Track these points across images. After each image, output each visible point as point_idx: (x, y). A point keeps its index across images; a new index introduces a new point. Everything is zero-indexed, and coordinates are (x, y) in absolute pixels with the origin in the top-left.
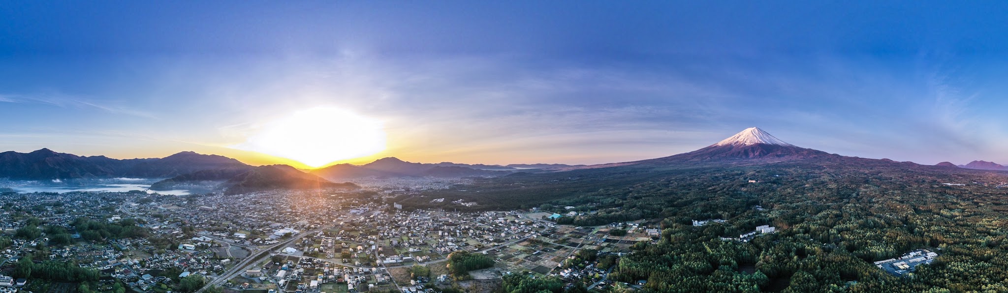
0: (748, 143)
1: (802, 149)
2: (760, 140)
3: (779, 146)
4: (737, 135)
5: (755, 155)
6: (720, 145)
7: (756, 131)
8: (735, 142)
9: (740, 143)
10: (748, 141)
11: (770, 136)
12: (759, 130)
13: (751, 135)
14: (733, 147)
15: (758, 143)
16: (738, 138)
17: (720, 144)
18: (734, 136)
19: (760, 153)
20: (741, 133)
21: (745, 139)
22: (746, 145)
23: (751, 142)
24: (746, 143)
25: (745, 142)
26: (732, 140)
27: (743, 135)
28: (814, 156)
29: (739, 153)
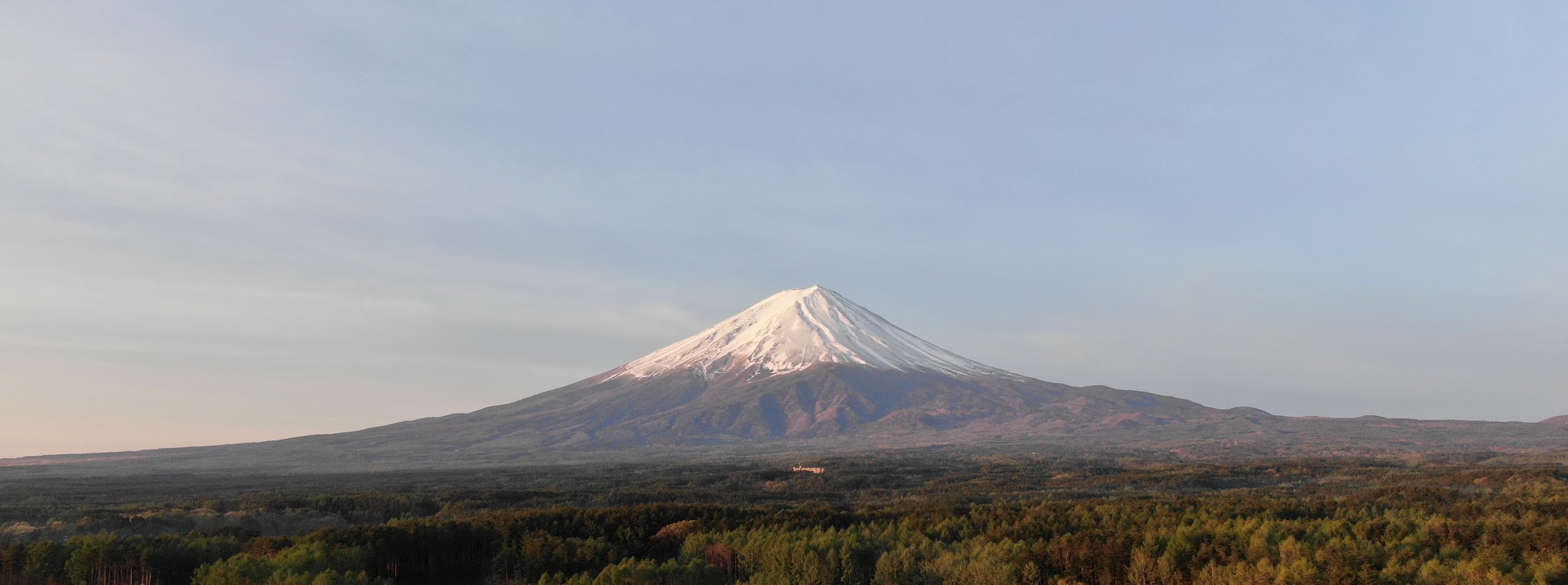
0: (779, 365)
1: (1060, 391)
2: (845, 350)
3: (940, 377)
4: (725, 326)
5: (819, 418)
6: (640, 375)
7: (823, 305)
8: (714, 357)
9: (741, 363)
10: (782, 356)
11: (887, 329)
12: (834, 298)
13: (796, 325)
14: (706, 384)
15: (831, 364)
16: (729, 338)
17: (638, 369)
18: (709, 332)
19: (841, 411)
20: (743, 317)
21: (768, 346)
22: (769, 372)
23: (794, 357)
24: (769, 366)
25: (767, 359)
26: (698, 353)
27: (756, 328)
28: (1123, 416)
29: (736, 409)
